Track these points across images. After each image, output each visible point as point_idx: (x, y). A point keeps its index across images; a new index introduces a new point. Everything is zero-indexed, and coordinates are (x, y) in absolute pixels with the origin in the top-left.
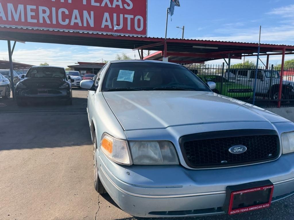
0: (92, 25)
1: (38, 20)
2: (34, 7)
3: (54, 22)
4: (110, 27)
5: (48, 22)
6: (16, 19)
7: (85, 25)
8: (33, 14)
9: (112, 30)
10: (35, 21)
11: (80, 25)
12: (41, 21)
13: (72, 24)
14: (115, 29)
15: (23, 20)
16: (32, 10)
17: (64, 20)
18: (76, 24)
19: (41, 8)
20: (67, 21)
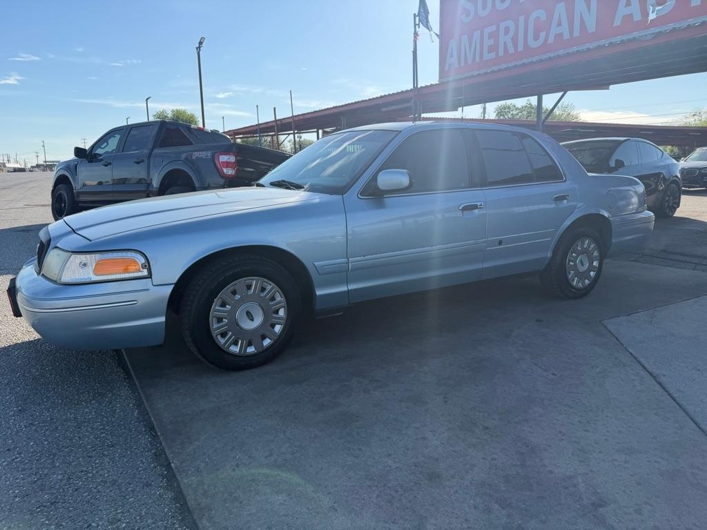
0: (591, 27)
1: (497, 53)
2: (493, 28)
3: (520, 48)
4: (637, 17)
5: (511, 50)
6: (470, 62)
7: (576, 33)
8: (492, 42)
9: (644, 24)
10: (493, 55)
11: (566, 36)
12: (501, 53)
13: (551, 40)
14: (652, 16)
15: (477, 60)
16: (491, 36)
17: (536, 38)
18: (559, 36)
19: (503, 25)
20: (543, 35)
